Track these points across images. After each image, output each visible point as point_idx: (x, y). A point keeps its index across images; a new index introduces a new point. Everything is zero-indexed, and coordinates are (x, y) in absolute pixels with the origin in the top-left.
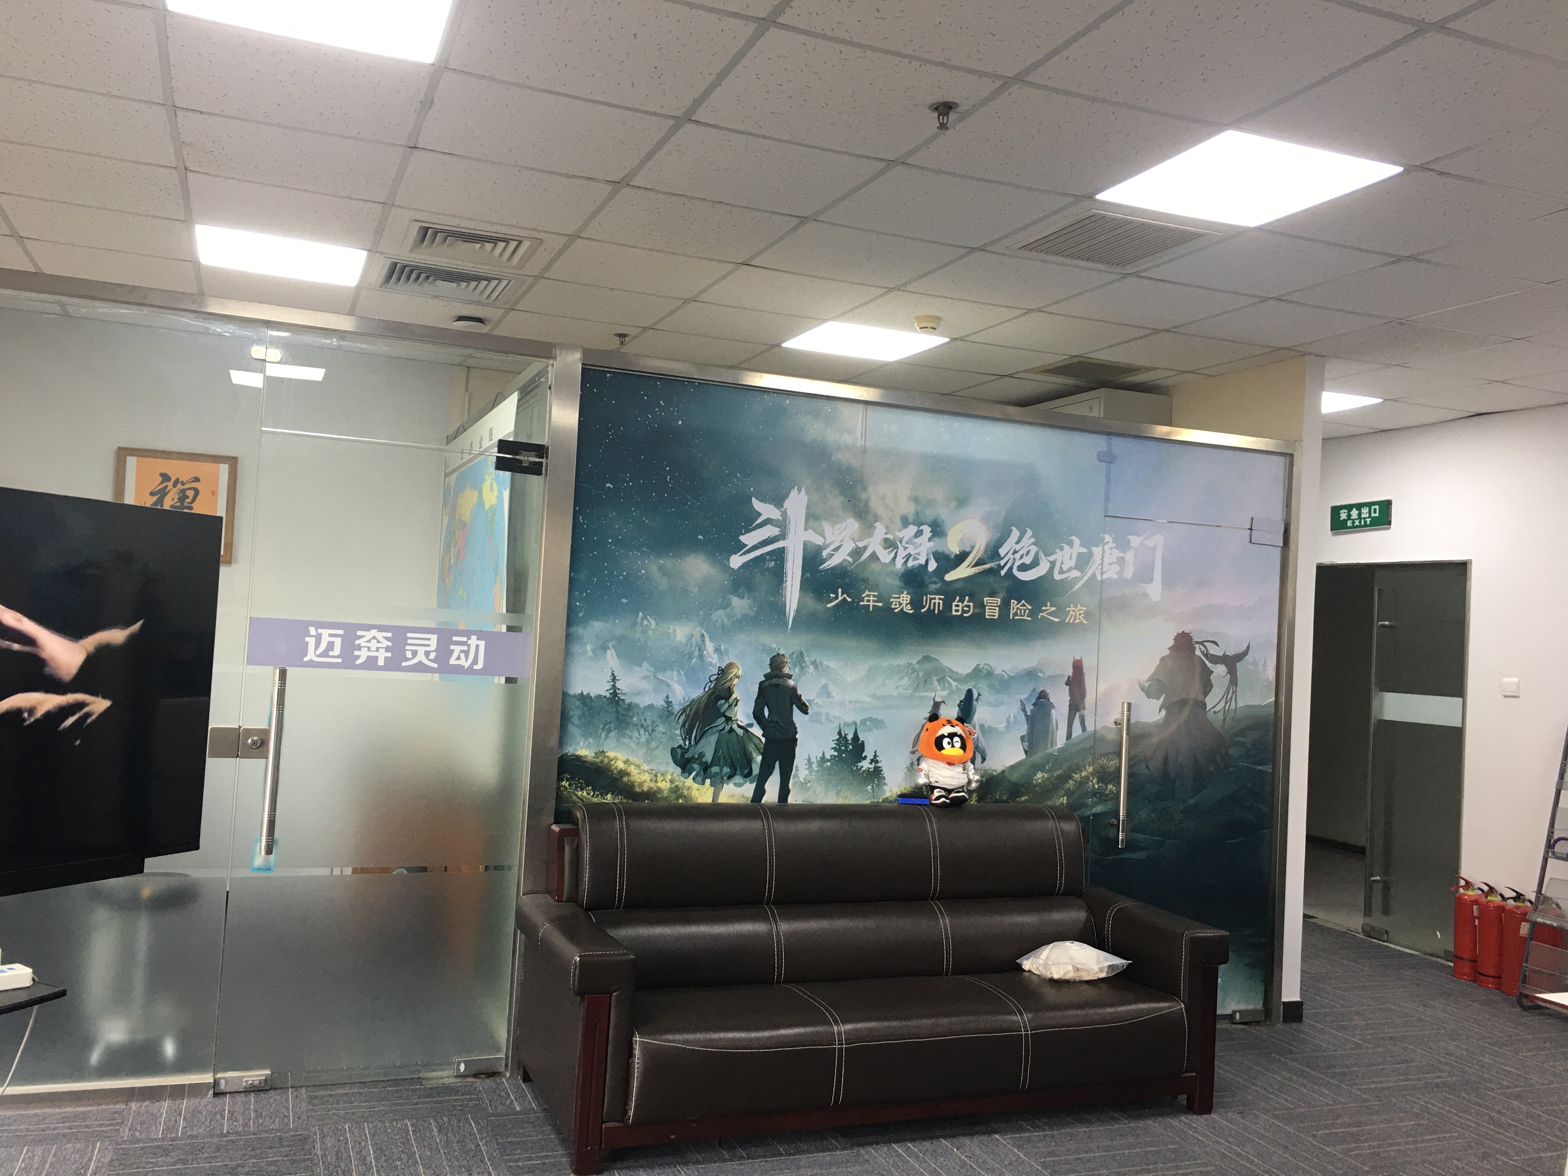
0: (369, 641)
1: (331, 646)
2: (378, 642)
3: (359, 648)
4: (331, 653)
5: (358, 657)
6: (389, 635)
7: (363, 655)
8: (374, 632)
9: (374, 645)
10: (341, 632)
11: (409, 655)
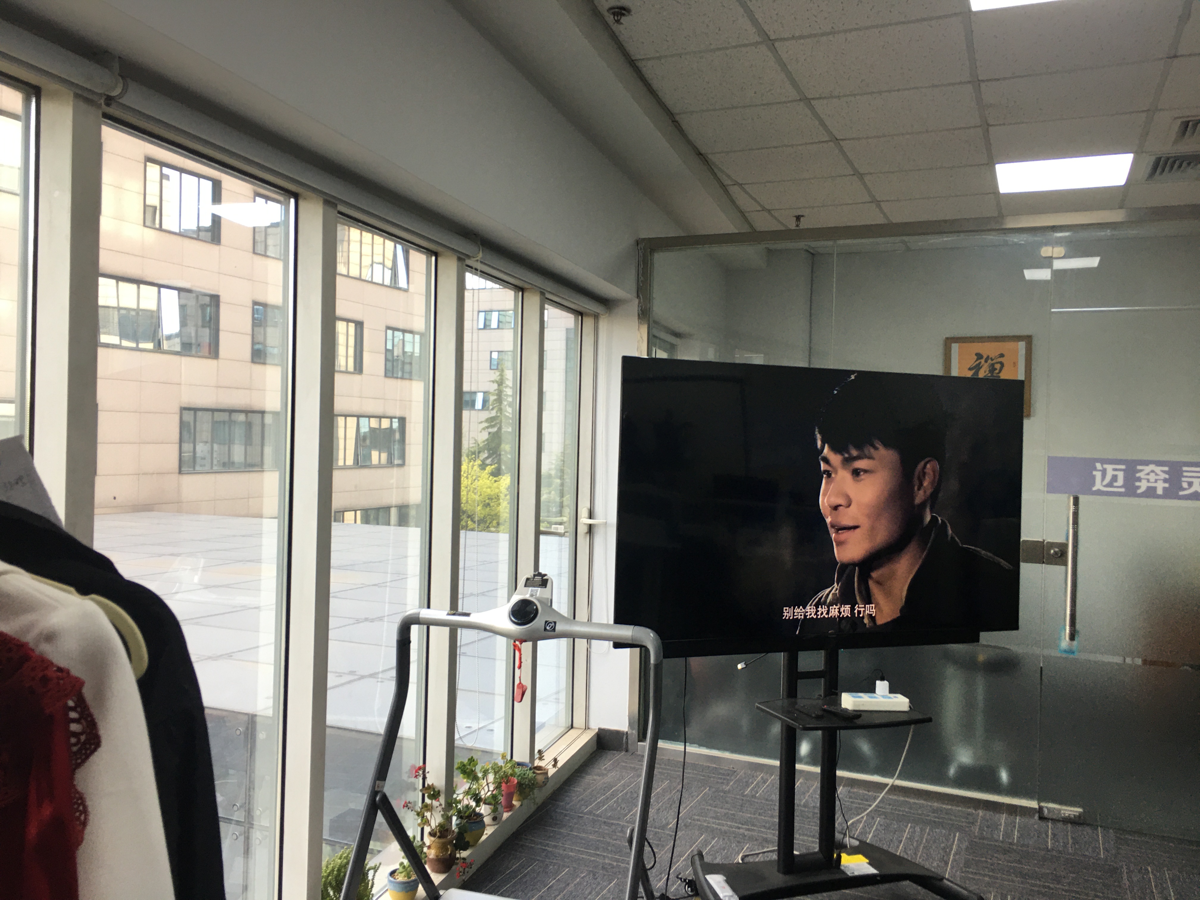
0: (1148, 474)
1: (1115, 478)
2: (1157, 474)
3: (1139, 479)
4: (1115, 484)
5: (1139, 487)
6: (1166, 469)
7: (1143, 486)
8: (1152, 467)
9: (1152, 477)
10: (1123, 467)
11: (1185, 485)
